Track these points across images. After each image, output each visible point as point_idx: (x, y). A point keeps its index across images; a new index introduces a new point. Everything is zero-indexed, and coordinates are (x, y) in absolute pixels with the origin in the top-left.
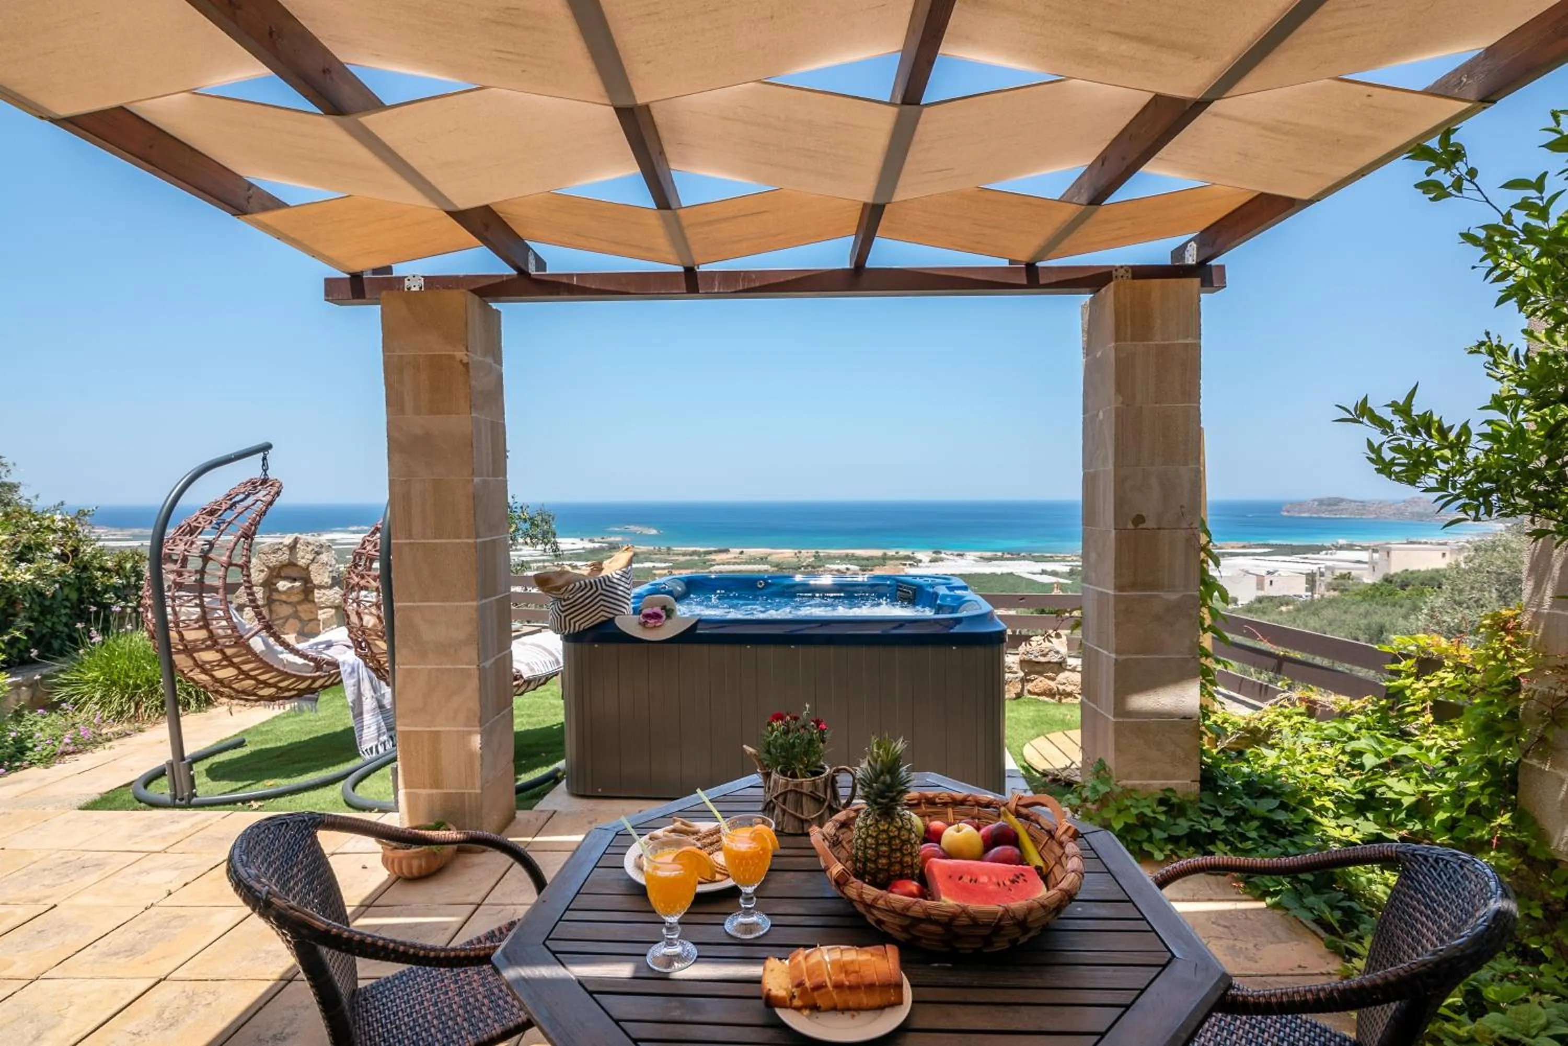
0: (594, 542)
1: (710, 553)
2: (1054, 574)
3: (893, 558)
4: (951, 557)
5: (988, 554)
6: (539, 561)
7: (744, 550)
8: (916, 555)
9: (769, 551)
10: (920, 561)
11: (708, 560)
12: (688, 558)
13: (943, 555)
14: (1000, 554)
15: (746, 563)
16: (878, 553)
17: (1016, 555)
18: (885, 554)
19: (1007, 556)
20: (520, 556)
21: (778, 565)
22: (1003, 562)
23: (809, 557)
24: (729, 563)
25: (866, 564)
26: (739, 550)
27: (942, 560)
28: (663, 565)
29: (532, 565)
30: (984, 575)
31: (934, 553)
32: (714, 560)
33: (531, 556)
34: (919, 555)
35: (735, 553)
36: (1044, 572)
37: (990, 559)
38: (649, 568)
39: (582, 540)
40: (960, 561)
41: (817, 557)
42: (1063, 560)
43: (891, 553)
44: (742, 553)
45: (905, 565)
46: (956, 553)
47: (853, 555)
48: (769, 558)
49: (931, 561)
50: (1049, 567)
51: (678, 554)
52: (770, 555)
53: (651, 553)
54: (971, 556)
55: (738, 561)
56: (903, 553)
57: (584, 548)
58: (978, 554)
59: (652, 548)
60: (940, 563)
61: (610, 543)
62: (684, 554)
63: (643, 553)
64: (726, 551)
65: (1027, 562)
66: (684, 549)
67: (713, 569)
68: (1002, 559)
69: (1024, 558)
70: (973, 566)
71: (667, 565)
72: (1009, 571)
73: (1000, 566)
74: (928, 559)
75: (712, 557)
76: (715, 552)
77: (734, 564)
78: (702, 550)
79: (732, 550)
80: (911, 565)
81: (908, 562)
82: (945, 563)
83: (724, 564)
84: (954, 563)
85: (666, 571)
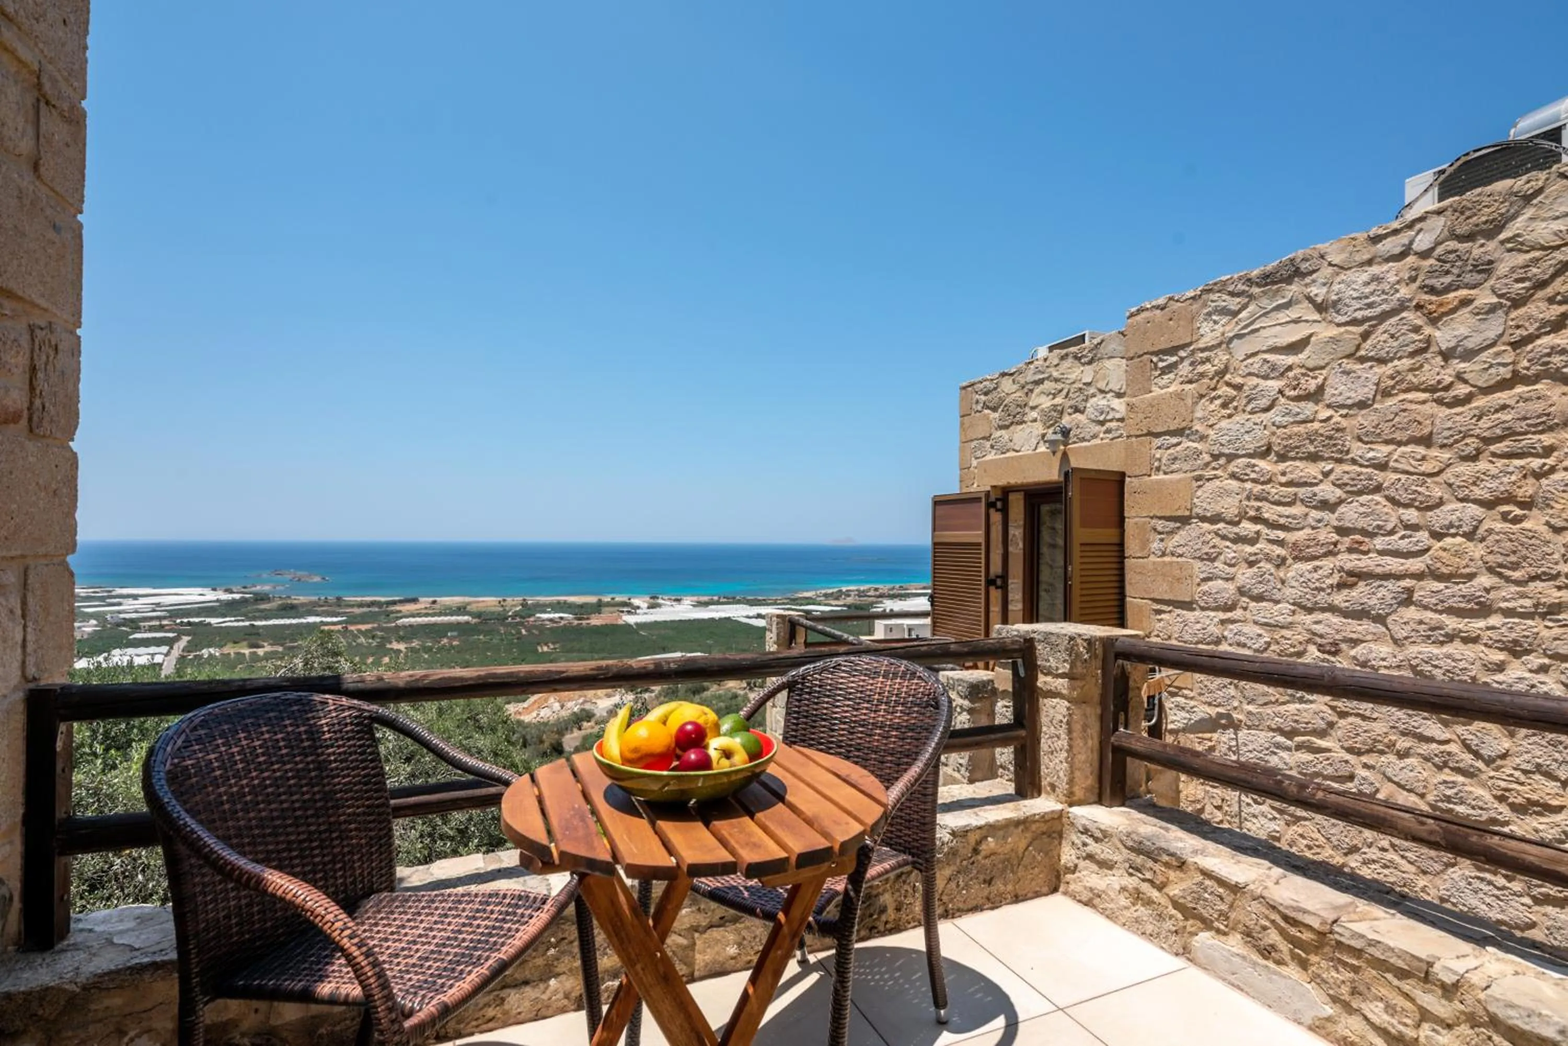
0: (232, 592)
1: (394, 603)
2: (767, 617)
3: (608, 604)
4: (668, 603)
5: (706, 599)
6: (152, 619)
7: (437, 599)
8: (632, 601)
9: (467, 599)
10: (638, 608)
11: (392, 612)
12: (365, 610)
13: (660, 601)
14: (716, 598)
15: (440, 615)
16: (592, 599)
17: (732, 600)
18: (600, 601)
19: (722, 600)
20: (119, 612)
21: (478, 615)
22: (720, 607)
23: (515, 606)
24: (419, 615)
25: (582, 611)
26: (431, 599)
27: (659, 606)
28: (335, 619)
29: (142, 624)
30: (703, 620)
31: (651, 598)
32: (400, 611)
33: (136, 612)
34: (636, 602)
35: (426, 602)
36: (759, 616)
37: (706, 604)
38: (315, 623)
39: (214, 589)
40: (678, 607)
41: (524, 605)
42: (775, 603)
43: (607, 599)
44: (434, 602)
45: (623, 612)
46: (673, 598)
47: (565, 602)
48: (469, 608)
49: (649, 608)
50: (763, 610)
51: (352, 606)
52: (469, 603)
53: (315, 604)
54: (688, 601)
55: (430, 612)
56: (619, 598)
57: (218, 601)
58: (695, 598)
59: (315, 598)
60: (658, 609)
61: (255, 594)
62: (361, 605)
63: (303, 605)
64: (414, 600)
65: (741, 606)
66: (359, 599)
67: (400, 622)
68: (718, 603)
69: (739, 602)
70: (691, 611)
71: (339, 619)
72: (727, 615)
73: (717, 611)
74: (646, 605)
75: (397, 608)
76: (401, 602)
77: (426, 615)
78: (383, 599)
79: (421, 599)
80: (629, 612)
81: (625, 609)
82: (663, 609)
83: (413, 616)
84: (672, 609)
85: (339, 627)
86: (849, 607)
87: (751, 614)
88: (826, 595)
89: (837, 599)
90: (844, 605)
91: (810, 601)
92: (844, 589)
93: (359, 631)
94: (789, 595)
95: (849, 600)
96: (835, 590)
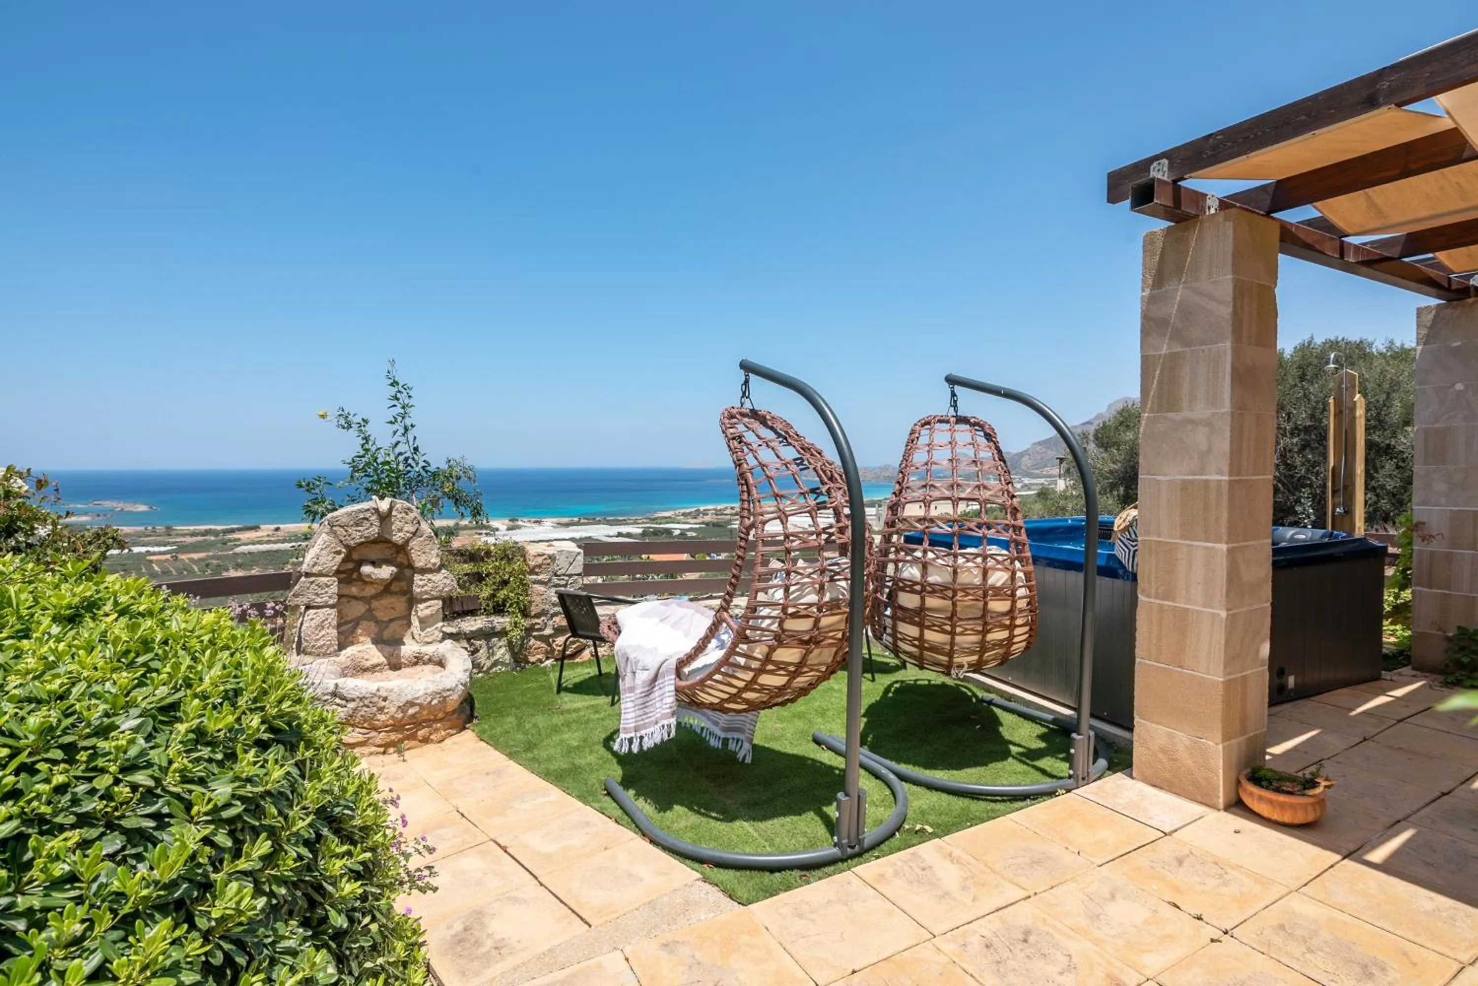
1: (232, 531)
2: (629, 535)
4: (528, 524)
5: (565, 520)
7: (281, 526)
8: (491, 523)
10: (497, 530)
11: (230, 541)
12: (199, 538)
13: (520, 523)
14: (576, 519)
15: (284, 541)
16: (449, 523)
17: (591, 520)
18: (457, 524)
19: (582, 521)
22: (579, 527)
24: (260, 543)
26: (276, 526)
27: (519, 527)
28: (163, 549)
31: (510, 520)
32: (239, 539)
34: (495, 524)
35: (268, 530)
36: (620, 535)
37: (567, 525)
40: (538, 528)
42: (635, 522)
43: (464, 522)
44: (277, 529)
45: (480, 534)
46: (533, 520)
49: (509, 529)
50: (624, 529)
51: (184, 535)
53: (139, 535)
54: (548, 522)
55: (273, 539)
58: (555, 520)
59: (140, 529)
60: (518, 531)
62: (193, 534)
63: (128, 535)
64: (256, 528)
65: (602, 526)
66: (192, 528)
67: (238, 550)
68: (578, 524)
69: (599, 523)
71: (168, 548)
72: (588, 535)
73: (578, 531)
74: (505, 527)
75: (235, 536)
76: (239, 530)
77: (268, 542)
78: (219, 528)
79: (262, 527)
80: (487, 534)
81: (484, 531)
82: (523, 530)
83: (253, 544)
84: (531, 530)
85: (168, 556)
86: (707, 524)
87: (611, 534)
88: (684, 514)
89: (695, 518)
90: (703, 523)
91: (669, 520)
92: (702, 509)
93: (192, 560)
94: (649, 515)
95: (707, 519)
96: (693, 510)
